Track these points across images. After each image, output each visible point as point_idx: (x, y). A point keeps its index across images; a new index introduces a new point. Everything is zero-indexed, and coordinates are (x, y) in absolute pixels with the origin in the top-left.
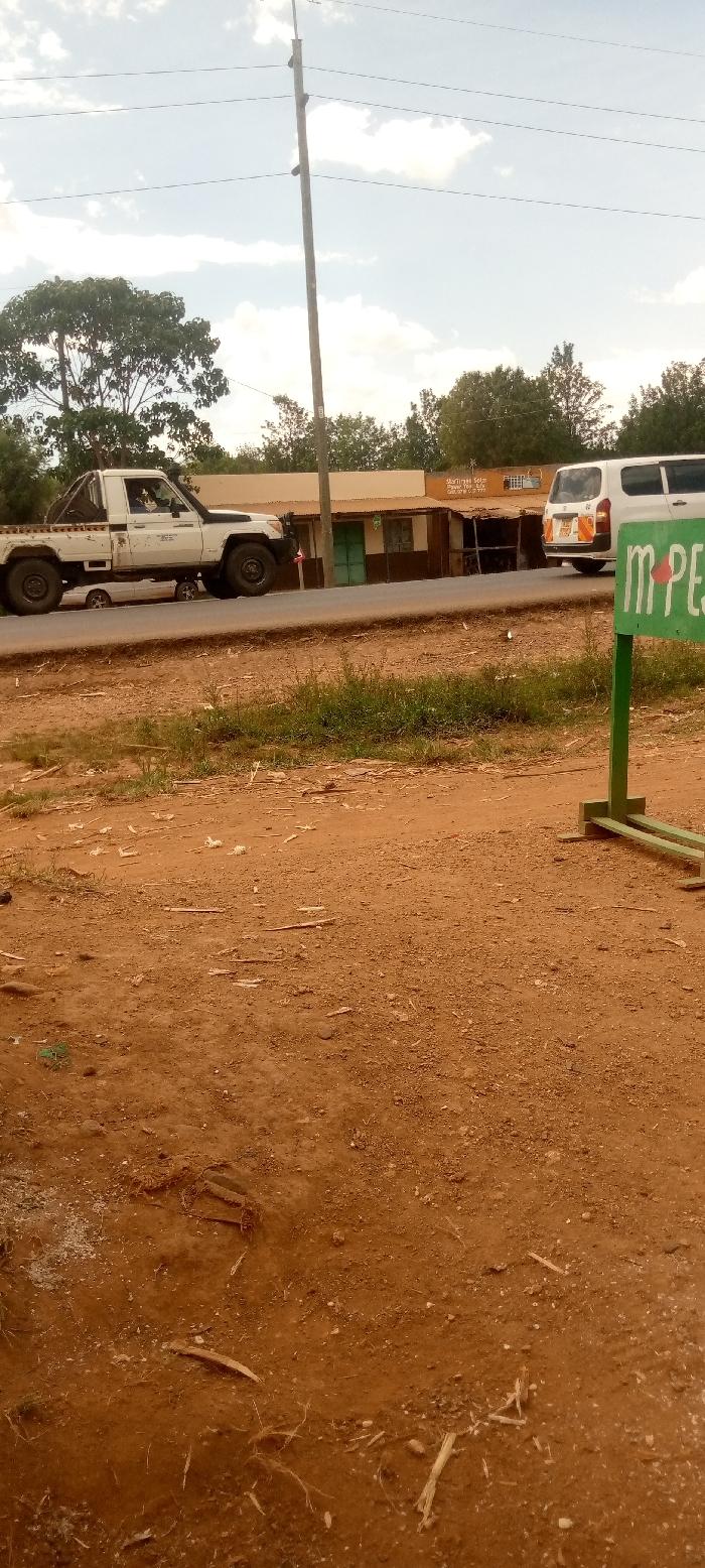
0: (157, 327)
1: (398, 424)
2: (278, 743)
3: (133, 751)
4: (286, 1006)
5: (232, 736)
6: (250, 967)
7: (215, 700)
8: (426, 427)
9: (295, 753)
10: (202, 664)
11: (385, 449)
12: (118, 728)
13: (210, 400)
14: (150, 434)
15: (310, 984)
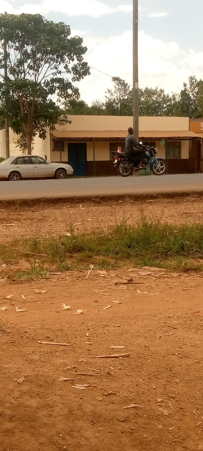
0: (56, 40)
1: (177, 93)
2: (104, 255)
3: (27, 256)
4: (100, 401)
5: (79, 250)
6: (83, 377)
7: (72, 231)
8: (191, 95)
9: (113, 262)
10: (66, 212)
11: (169, 106)
12: (20, 243)
13: (80, 78)
14: (47, 94)
15: (114, 390)
